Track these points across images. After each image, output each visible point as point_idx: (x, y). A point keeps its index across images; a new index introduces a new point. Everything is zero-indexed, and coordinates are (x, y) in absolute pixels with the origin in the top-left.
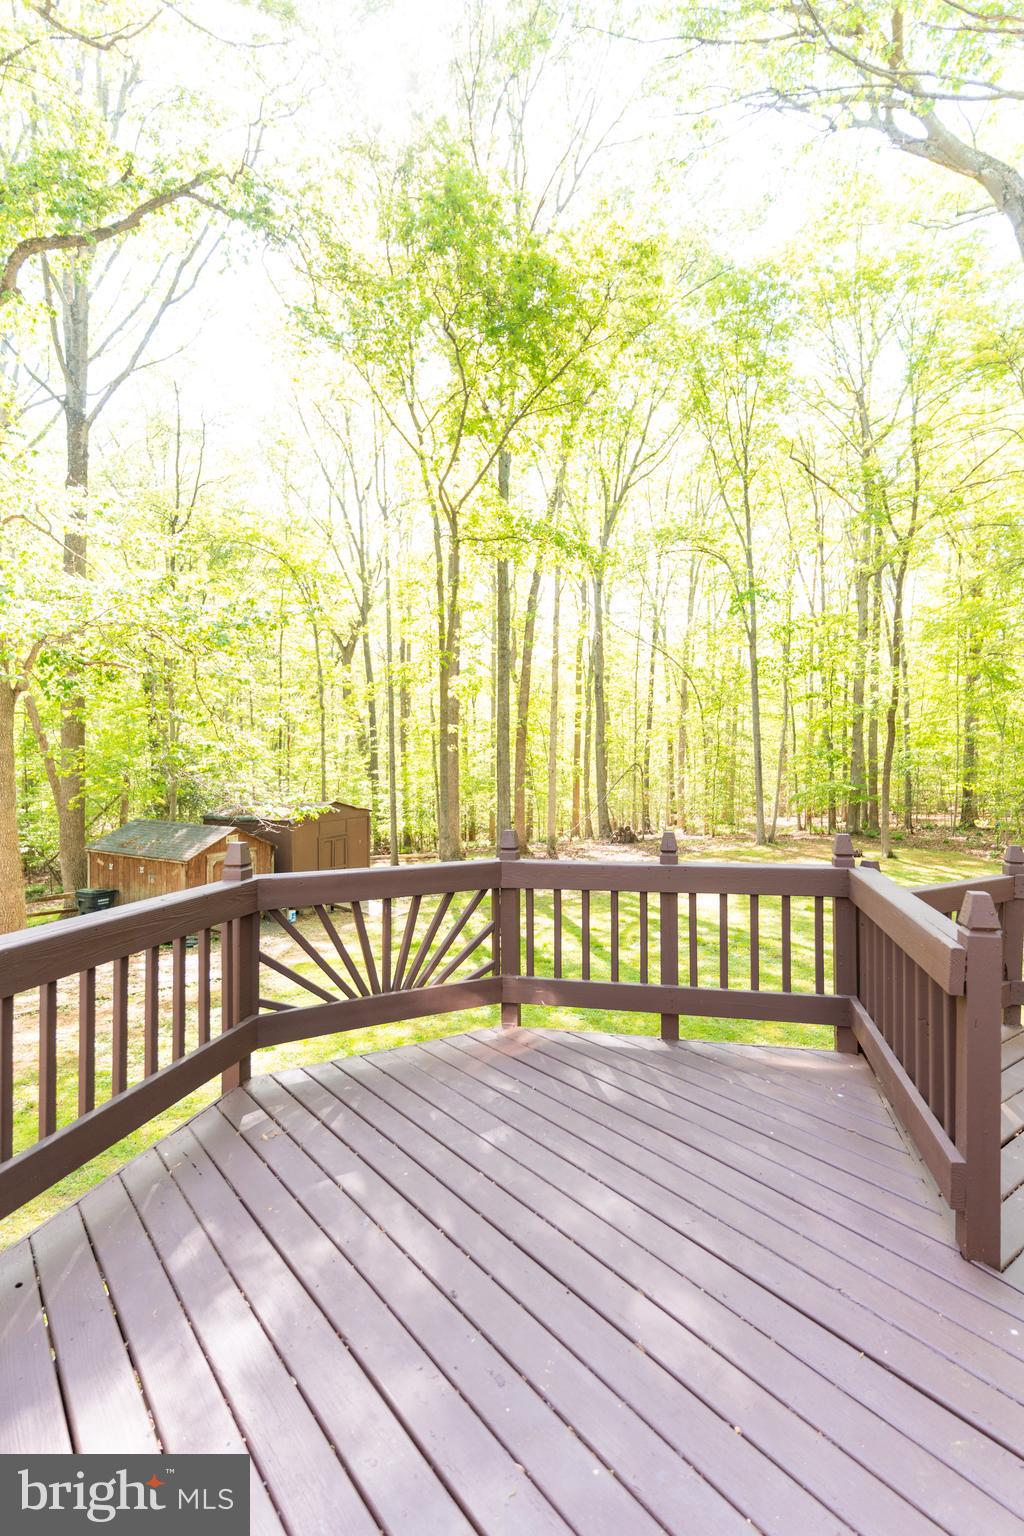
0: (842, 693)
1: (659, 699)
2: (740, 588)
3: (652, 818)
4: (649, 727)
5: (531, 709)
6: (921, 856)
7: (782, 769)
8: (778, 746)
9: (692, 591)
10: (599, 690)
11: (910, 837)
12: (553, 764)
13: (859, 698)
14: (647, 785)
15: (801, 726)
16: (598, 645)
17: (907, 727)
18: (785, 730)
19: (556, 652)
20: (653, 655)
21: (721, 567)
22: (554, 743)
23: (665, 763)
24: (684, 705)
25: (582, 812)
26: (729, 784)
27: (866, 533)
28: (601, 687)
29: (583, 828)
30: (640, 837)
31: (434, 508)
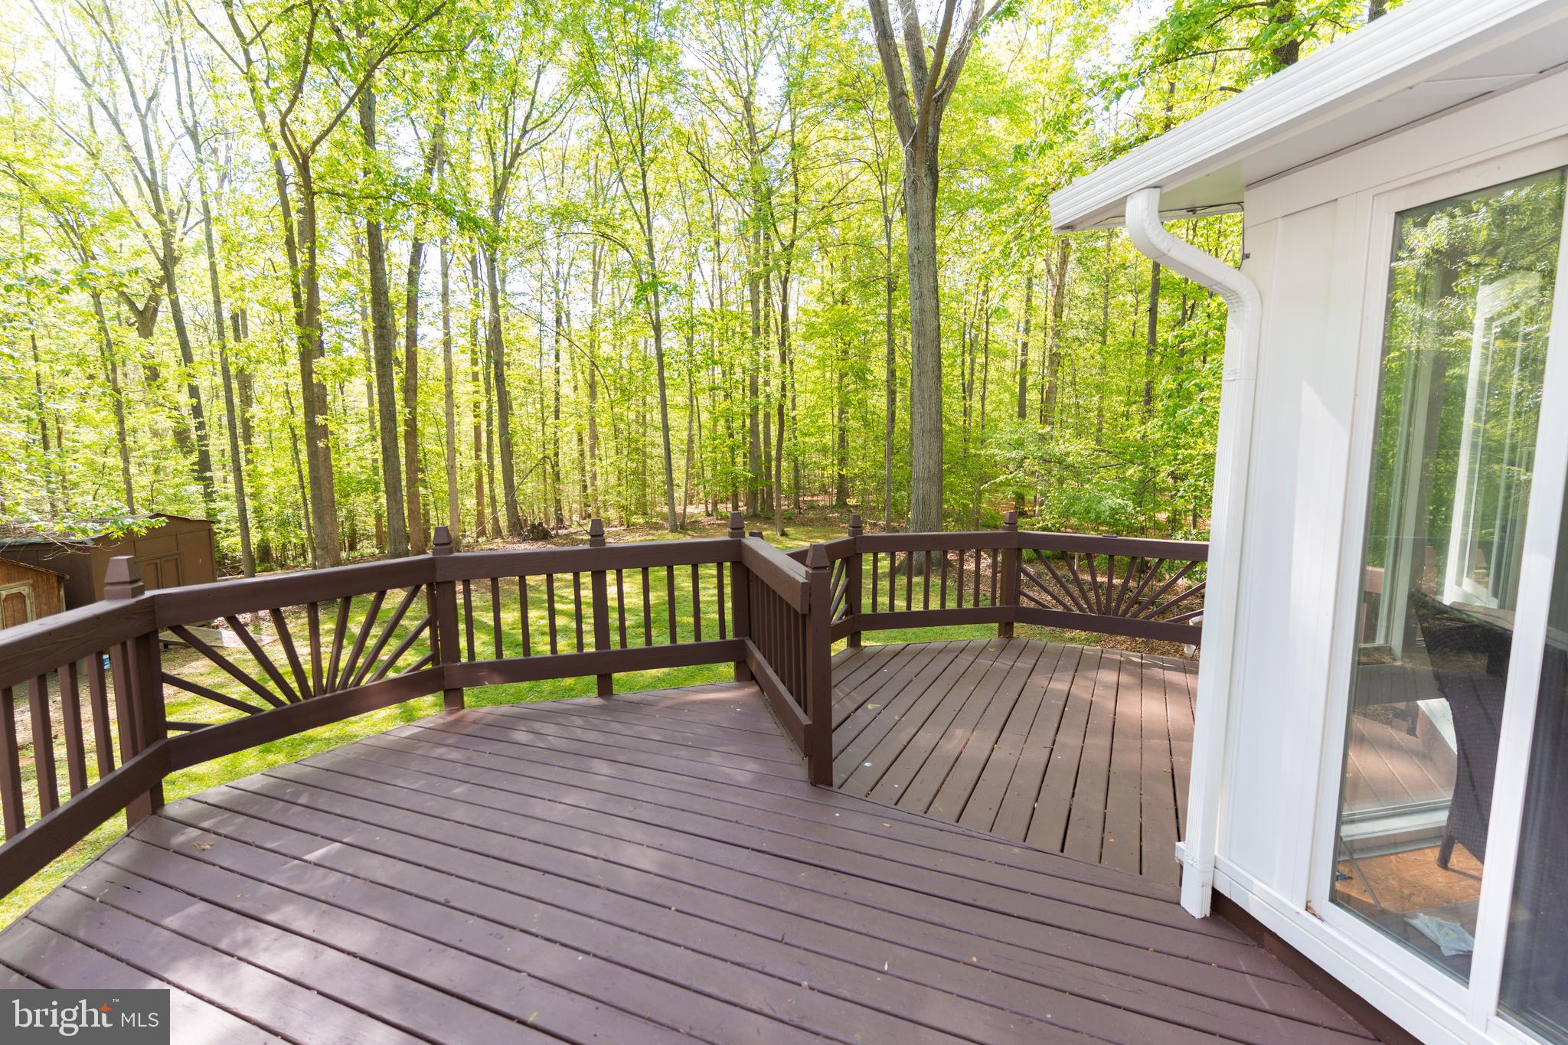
0: (741, 387)
1: (566, 390)
2: (643, 277)
3: (566, 513)
4: (557, 417)
5: (420, 397)
6: (808, 532)
7: (690, 459)
8: (685, 435)
9: (596, 275)
10: (500, 378)
11: (798, 517)
12: (451, 459)
13: (754, 392)
14: (558, 479)
15: (705, 416)
16: (495, 328)
17: (794, 418)
18: (691, 422)
19: (447, 334)
20: (557, 342)
21: (623, 255)
22: (451, 435)
23: (576, 455)
24: (593, 395)
25: (488, 511)
26: (640, 476)
27: (757, 235)
28: (502, 375)
29: (489, 527)
30: (553, 532)
31: (274, 146)
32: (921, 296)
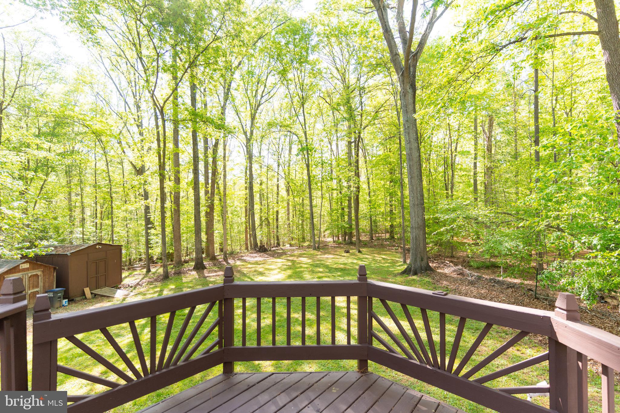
30: (269, 249)
32: (410, 142)
